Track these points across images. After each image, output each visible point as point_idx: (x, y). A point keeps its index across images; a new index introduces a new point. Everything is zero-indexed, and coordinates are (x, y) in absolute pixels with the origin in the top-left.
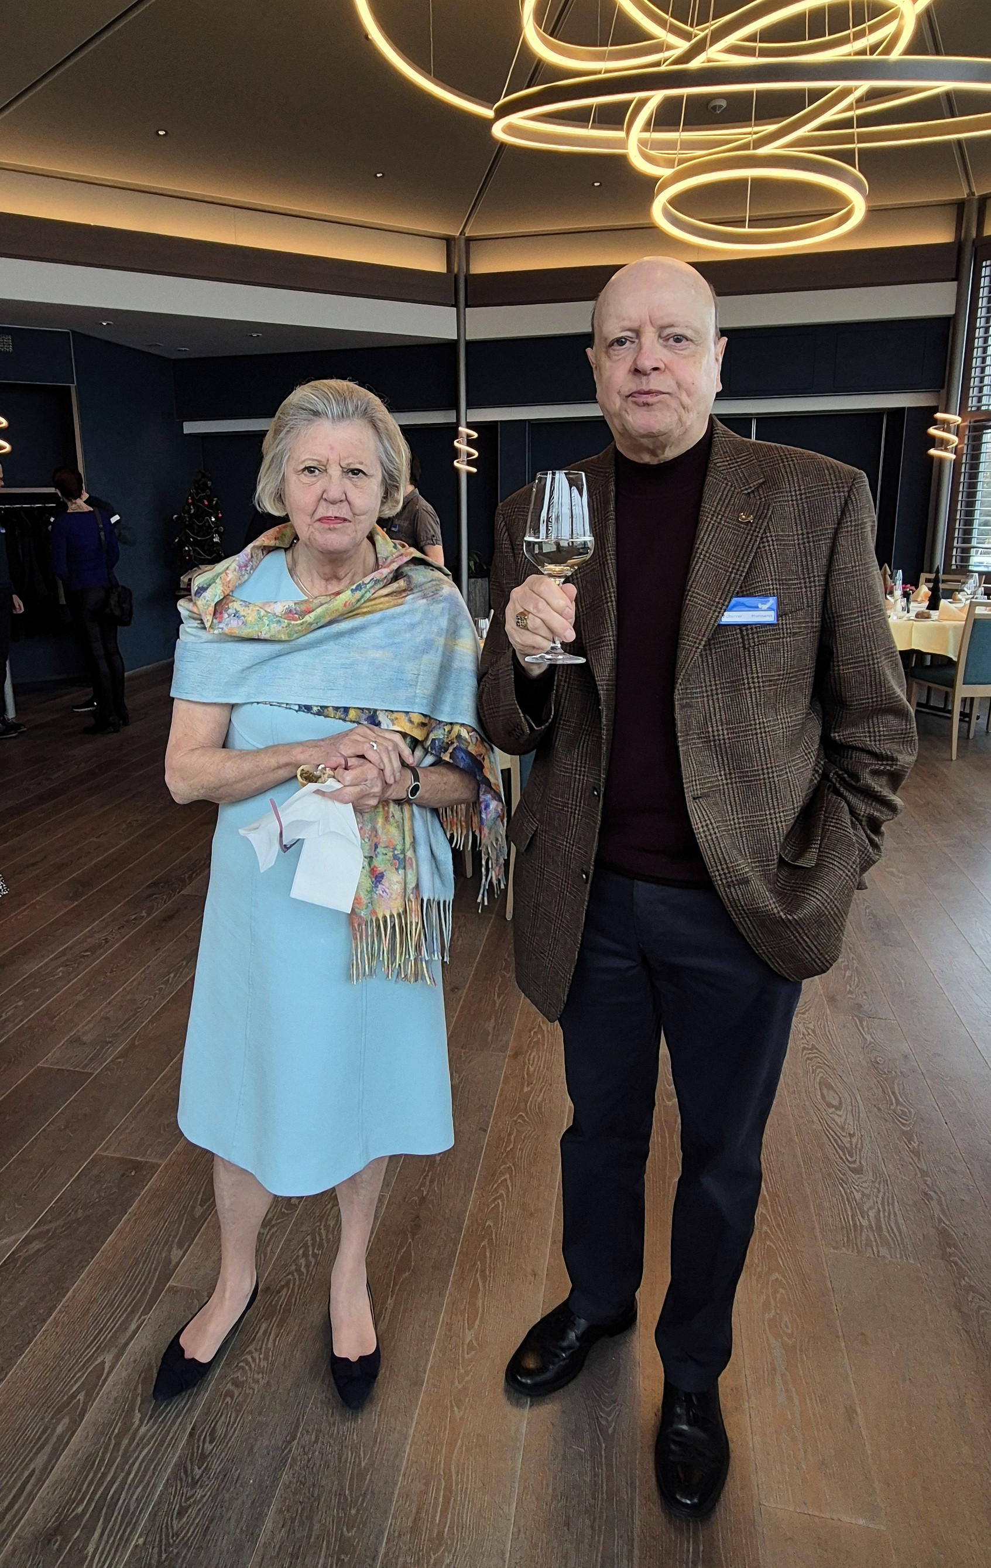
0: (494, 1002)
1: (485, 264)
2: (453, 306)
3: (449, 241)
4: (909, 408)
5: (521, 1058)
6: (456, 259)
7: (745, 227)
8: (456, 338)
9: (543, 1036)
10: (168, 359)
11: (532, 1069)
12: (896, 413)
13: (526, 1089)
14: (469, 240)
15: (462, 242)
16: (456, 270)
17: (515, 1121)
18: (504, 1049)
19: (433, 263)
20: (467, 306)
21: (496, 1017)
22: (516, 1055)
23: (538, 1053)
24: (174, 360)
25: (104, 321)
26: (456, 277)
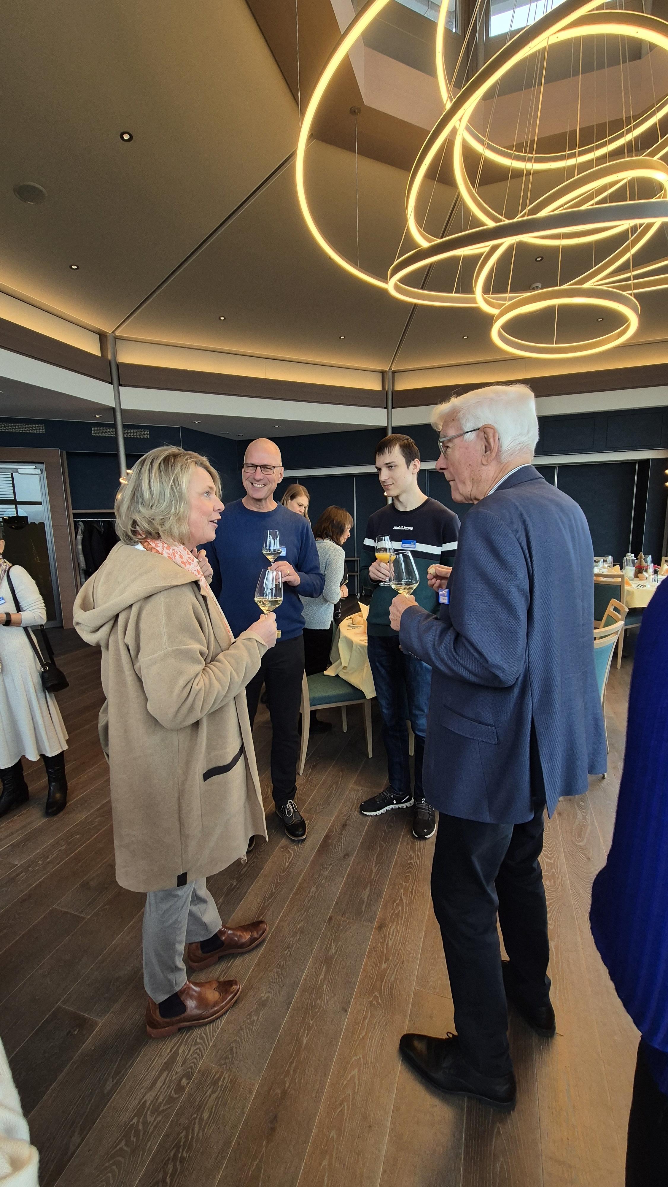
0: (372, 871)
1: (404, 385)
2: (385, 408)
3: (383, 373)
4: (653, 459)
5: (384, 929)
6: (387, 383)
7: (553, 344)
8: (386, 425)
9: (403, 908)
10: (235, 441)
11: (390, 944)
12: (644, 463)
13: (384, 966)
14: (394, 372)
15: (390, 374)
16: (387, 389)
17: (371, 1002)
18: (371, 920)
19: (374, 385)
20: (393, 408)
21: (371, 885)
22: (380, 928)
23: (396, 927)
24: (238, 441)
25: (197, 420)
26: (387, 393)
